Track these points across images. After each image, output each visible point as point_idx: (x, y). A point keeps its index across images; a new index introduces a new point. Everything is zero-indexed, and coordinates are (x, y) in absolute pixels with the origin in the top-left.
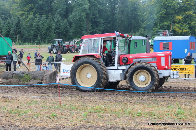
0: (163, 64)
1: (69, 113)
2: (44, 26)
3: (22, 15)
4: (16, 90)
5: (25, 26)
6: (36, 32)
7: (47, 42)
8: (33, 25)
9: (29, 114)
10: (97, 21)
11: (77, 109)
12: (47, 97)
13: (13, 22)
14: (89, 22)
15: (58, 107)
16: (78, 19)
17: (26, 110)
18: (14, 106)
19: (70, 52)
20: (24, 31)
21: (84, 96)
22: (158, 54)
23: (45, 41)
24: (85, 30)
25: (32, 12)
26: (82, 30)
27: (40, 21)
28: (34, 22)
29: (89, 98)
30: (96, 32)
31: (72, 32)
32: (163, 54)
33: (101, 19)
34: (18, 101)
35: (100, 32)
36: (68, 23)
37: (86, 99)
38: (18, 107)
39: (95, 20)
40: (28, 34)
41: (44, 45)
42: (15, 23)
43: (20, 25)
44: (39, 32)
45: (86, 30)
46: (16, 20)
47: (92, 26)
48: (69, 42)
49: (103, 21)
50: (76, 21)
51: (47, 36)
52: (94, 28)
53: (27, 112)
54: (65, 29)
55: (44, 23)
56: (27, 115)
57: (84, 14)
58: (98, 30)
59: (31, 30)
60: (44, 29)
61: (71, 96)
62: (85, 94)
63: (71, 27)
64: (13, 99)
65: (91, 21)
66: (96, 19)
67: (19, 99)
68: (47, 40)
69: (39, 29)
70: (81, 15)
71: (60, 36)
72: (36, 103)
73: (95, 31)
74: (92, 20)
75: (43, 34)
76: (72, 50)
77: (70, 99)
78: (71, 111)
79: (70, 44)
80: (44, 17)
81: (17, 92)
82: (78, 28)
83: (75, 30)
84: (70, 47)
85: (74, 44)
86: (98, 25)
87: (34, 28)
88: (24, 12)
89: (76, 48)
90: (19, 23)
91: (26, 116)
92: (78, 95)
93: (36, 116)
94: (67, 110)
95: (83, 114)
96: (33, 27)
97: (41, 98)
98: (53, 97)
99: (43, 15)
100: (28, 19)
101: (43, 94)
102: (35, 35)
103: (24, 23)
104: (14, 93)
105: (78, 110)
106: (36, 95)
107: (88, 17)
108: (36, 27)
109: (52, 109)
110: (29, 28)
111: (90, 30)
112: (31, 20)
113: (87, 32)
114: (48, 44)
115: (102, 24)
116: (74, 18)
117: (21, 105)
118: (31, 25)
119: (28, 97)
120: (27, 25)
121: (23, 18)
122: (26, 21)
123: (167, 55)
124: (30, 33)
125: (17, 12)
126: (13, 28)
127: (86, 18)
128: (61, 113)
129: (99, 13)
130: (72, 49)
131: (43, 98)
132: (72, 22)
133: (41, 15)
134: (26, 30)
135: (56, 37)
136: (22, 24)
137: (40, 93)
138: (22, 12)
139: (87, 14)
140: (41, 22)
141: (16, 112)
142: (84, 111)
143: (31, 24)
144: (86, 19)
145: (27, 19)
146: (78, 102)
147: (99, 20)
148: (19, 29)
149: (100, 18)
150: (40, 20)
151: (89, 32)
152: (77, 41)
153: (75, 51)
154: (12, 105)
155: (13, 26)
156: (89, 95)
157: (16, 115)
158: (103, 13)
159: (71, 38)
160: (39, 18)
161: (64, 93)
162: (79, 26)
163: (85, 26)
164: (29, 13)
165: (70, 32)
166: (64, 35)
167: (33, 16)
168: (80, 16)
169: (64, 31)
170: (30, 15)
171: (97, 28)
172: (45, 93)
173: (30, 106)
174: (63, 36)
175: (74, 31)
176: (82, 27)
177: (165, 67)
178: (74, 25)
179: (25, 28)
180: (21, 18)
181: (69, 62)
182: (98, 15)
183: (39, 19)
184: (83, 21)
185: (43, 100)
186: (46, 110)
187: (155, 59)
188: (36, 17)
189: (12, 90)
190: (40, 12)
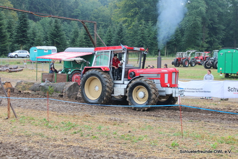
0: (166, 81)
1: (193, 143)
2: (150, 34)
3: (125, 22)
4: (124, 112)
5: (128, 35)
6: (141, 41)
7: (153, 54)
8: (137, 33)
9: (144, 142)
10: (216, 28)
11: (202, 138)
12: (162, 121)
13: (114, 31)
14: (206, 28)
15: (179, 134)
16: (191, 25)
17: (139, 136)
18: (125, 131)
19: (182, 66)
20: (127, 41)
21: (208, 122)
22: (162, 71)
23: (151, 52)
24: (200, 39)
25: (136, 18)
26: (196, 38)
27: (145, 29)
28: (139, 30)
29: (216, 124)
30: (214, 41)
31: (184, 41)
32: (167, 71)
33: (221, 24)
34: (129, 124)
35: (219, 41)
36: (179, 30)
37: (211, 126)
38: (130, 132)
39: (213, 26)
40: (131, 44)
41: (150, 57)
42: (116, 32)
43: (122, 34)
44: (144, 41)
45: (202, 39)
46: (118, 28)
47: (209, 33)
48: (181, 54)
49: (223, 28)
50: (190, 28)
51: (154, 46)
52: (212, 36)
53: (142, 139)
54: (176, 38)
55: (150, 30)
56: (142, 142)
57: (199, 19)
58: (217, 39)
59: (135, 39)
60: (150, 37)
61: (192, 121)
62: (209, 119)
63: (183, 35)
64: (122, 122)
65: (208, 27)
66: (215, 25)
67: (129, 122)
68: (154, 51)
69: (144, 38)
70: (196, 21)
71: (169, 46)
72: (150, 128)
73: (213, 39)
74: (209, 25)
75: (149, 44)
76: (185, 64)
77: (191, 125)
78: (196, 140)
79: (182, 57)
80: (150, 23)
81: (126, 114)
82: (191, 36)
83: (188, 39)
84: (183, 59)
85: (188, 56)
86: (217, 32)
87: (139, 37)
88: (126, 18)
89: (190, 62)
90: (122, 31)
91: (140, 144)
92: (200, 120)
93: (153, 144)
94: (190, 139)
95: (212, 145)
96: (137, 36)
97: (155, 122)
98: (169, 121)
99: (149, 22)
100: (132, 27)
101: (156, 118)
102: (140, 45)
103: (127, 31)
104: (122, 114)
105: (205, 140)
106: (149, 119)
107: (205, 22)
108: (141, 36)
109: (171, 137)
110: (132, 37)
111: (207, 38)
112: (135, 28)
113: (203, 41)
114: (155, 56)
115: (222, 31)
116: (187, 24)
117: (133, 130)
118: (135, 34)
119: (140, 121)
120: (130, 34)
121: (125, 26)
122: (129, 29)
123: (171, 72)
124: (134, 42)
125: (119, 19)
126: (115, 37)
127: (202, 23)
128: (182, 142)
129: (218, 17)
130: (185, 62)
131: (158, 122)
132: (185, 29)
133: (147, 21)
134: (129, 39)
135: (165, 48)
136: (125, 32)
137: (153, 116)
138: (125, 19)
139: (204, 19)
140: (147, 29)
141: (128, 138)
142: (211, 141)
143: (136, 32)
144: (202, 25)
145: (130, 26)
146: (202, 128)
147: (219, 25)
148: (121, 38)
149: (219, 23)
150: (146, 27)
151: (205, 41)
152: (192, 52)
153: (188, 65)
154: (123, 129)
155: (114, 35)
156: (214, 121)
157: (129, 141)
158: (223, 17)
159: (183, 49)
160: (144, 24)
161: (182, 117)
162: (193, 34)
163: (201, 34)
164: (133, 19)
165: (181, 42)
166: (175, 45)
167: (137, 23)
168: (194, 21)
169: (175, 40)
170: (134, 21)
171: (216, 36)
172: (159, 116)
173: (144, 132)
174: (173, 46)
175: (186, 40)
176: (197, 34)
177: (167, 84)
178: (186, 33)
179: (127, 37)
180: (124, 25)
181: (183, 78)
182: (217, 19)
183: (144, 26)
184: (199, 28)
185: (158, 124)
186: (164, 138)
187: (160, 75)
188: (141, 24)
189: (120, 111)
190: (146, 18)
